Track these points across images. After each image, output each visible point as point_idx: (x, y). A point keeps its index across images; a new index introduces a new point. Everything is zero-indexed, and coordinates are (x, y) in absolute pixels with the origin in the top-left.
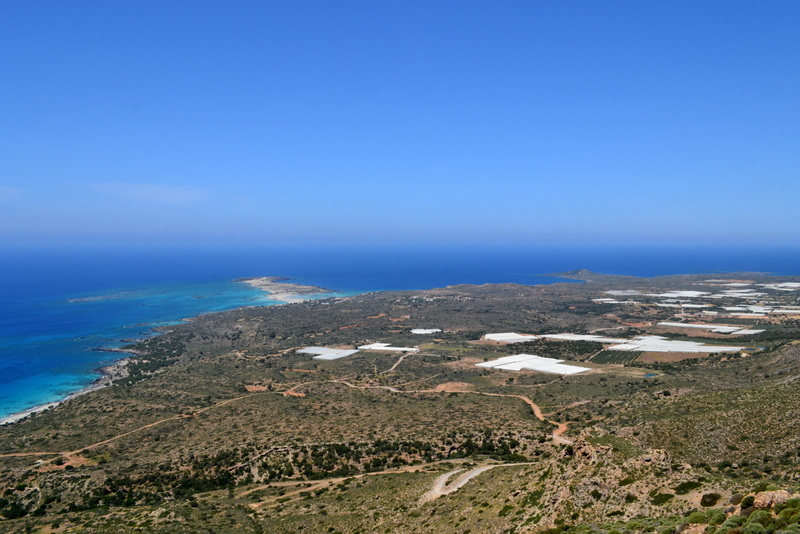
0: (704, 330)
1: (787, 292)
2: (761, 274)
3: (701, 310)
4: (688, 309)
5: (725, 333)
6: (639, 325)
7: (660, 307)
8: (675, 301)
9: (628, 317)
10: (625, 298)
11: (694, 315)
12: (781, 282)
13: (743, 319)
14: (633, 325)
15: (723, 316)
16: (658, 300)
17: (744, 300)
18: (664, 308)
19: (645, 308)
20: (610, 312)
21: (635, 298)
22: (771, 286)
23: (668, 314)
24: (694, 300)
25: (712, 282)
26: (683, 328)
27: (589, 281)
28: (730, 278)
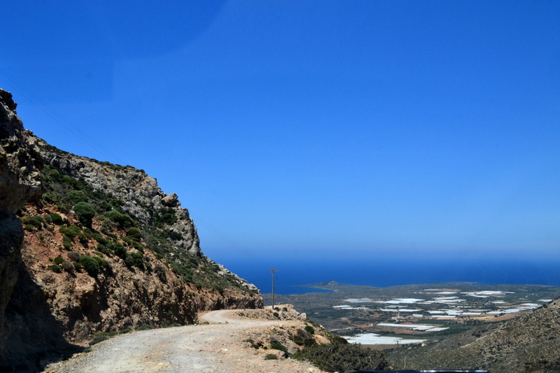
0: (408, 329)
1: (482, 298)
2: (470, 284)
3: (412, 313)
4: (403, 312)
5: (422, 331)
6: (363, 326)
7: (382, 312)
8: (395, 306)
9: (357, 319)
10: (359, 305)
11: (407, 318)
12: (481, 290)
13: (440, 320)
14: (359, 326)
15: (427, 318)
16: (383, 306)
17: (447, 305)
18: (385, 312)
19: (371, 313)
20: (345, 316)
21: (366, 305)
22: (472, 294)
23: (387, 317)
24: (410, 306)
25: (429, 291)
26: (395, 327)
27: (336, 291)
28: (444, 288)
